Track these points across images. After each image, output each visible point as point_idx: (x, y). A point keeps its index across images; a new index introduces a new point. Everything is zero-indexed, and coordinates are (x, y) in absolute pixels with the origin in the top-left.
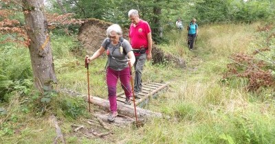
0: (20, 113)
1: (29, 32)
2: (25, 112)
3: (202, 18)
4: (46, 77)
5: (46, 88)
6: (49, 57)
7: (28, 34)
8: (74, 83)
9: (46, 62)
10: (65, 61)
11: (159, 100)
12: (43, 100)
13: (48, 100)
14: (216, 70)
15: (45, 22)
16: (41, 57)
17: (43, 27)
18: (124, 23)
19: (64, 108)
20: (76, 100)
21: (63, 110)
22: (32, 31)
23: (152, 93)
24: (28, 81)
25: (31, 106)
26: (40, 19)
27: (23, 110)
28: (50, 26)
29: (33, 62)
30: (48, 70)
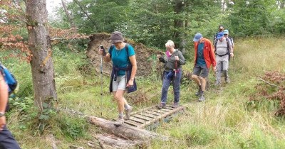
0: (18, 130)
1: (32, 48)
2: (23, 130)
3: (236, 31)
4: (46, 94)
5: (46, 105)
6: (50, 73)
7: (30, 50)
8: (78, 103)
9: (47, 79)
10: (67, 78)
11: (171, 123)
12: (42, 117)
13: (46, 118)
14: (244, 91)
15: (48, 37)
16: (42, 72)
17: (45, 42)
18: (138, 38)
19: (63, 127)
20: (77, 121)
21: (62, 129)
22: (34, 46)
23: (164, 115)
24: (29, 99)
25: (29, 123)
26: (43, 34)
27: (21, 127)
28: (52, 41)
29: (34, 78)
30: (49, 86)
